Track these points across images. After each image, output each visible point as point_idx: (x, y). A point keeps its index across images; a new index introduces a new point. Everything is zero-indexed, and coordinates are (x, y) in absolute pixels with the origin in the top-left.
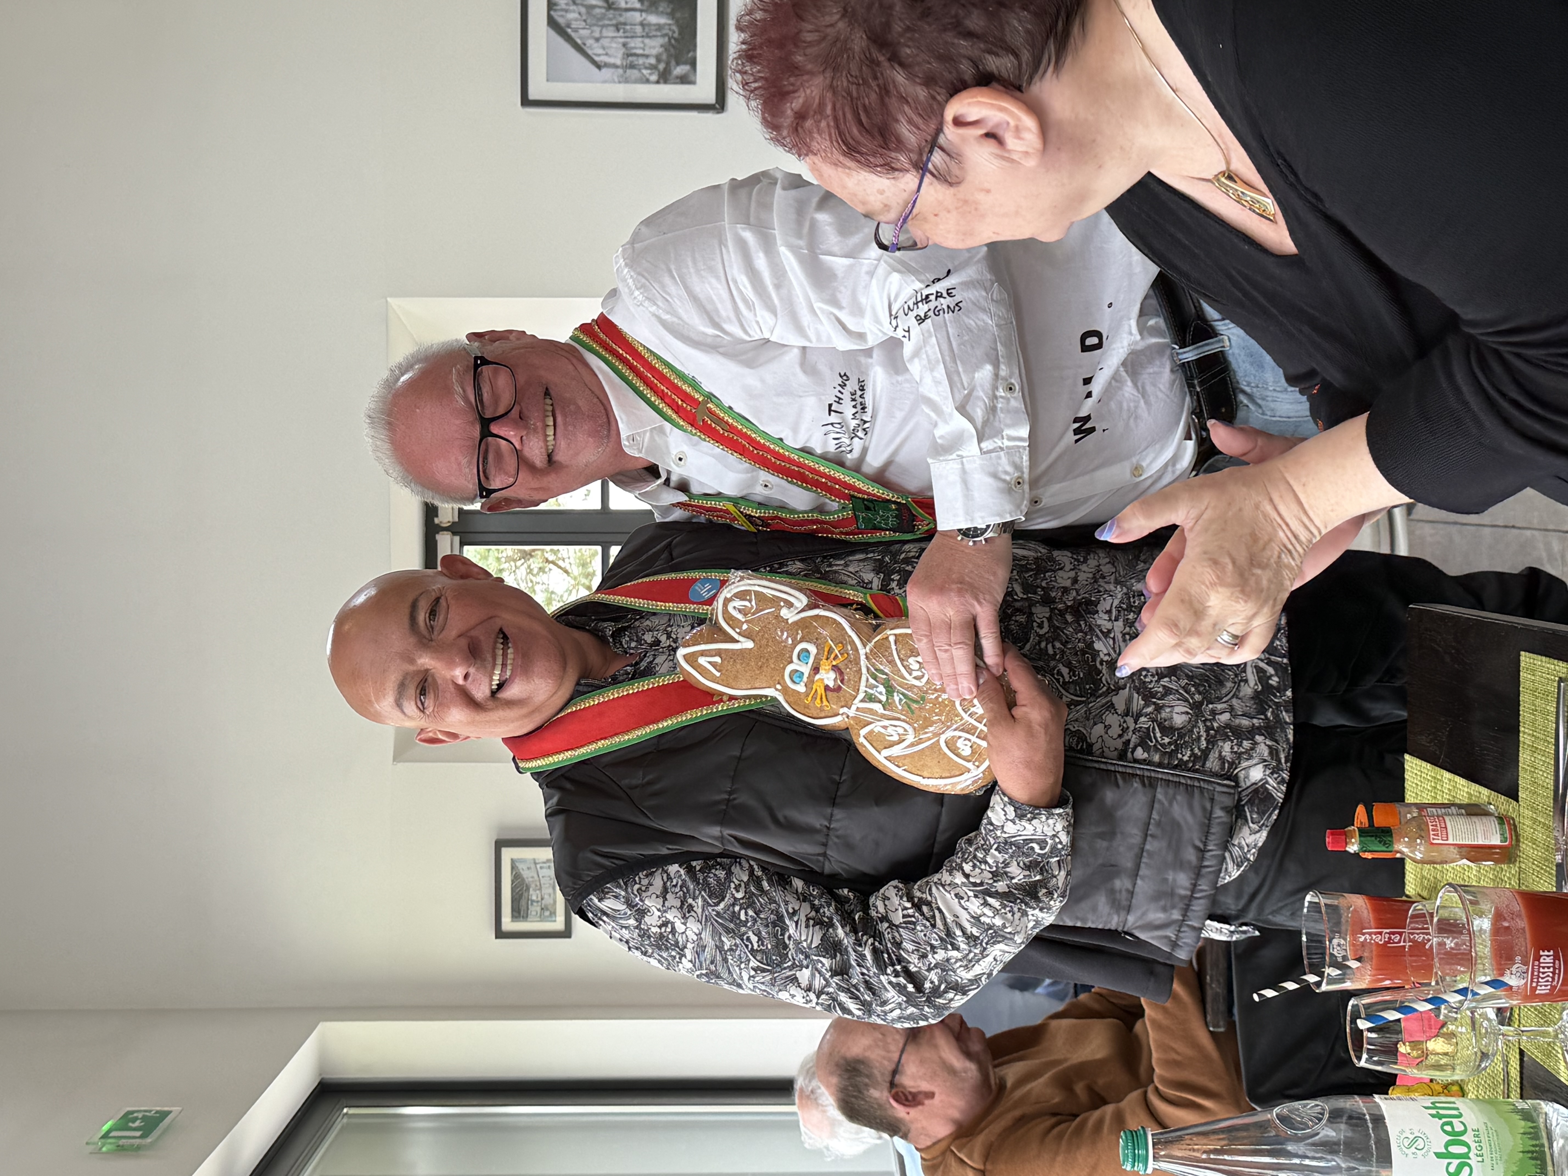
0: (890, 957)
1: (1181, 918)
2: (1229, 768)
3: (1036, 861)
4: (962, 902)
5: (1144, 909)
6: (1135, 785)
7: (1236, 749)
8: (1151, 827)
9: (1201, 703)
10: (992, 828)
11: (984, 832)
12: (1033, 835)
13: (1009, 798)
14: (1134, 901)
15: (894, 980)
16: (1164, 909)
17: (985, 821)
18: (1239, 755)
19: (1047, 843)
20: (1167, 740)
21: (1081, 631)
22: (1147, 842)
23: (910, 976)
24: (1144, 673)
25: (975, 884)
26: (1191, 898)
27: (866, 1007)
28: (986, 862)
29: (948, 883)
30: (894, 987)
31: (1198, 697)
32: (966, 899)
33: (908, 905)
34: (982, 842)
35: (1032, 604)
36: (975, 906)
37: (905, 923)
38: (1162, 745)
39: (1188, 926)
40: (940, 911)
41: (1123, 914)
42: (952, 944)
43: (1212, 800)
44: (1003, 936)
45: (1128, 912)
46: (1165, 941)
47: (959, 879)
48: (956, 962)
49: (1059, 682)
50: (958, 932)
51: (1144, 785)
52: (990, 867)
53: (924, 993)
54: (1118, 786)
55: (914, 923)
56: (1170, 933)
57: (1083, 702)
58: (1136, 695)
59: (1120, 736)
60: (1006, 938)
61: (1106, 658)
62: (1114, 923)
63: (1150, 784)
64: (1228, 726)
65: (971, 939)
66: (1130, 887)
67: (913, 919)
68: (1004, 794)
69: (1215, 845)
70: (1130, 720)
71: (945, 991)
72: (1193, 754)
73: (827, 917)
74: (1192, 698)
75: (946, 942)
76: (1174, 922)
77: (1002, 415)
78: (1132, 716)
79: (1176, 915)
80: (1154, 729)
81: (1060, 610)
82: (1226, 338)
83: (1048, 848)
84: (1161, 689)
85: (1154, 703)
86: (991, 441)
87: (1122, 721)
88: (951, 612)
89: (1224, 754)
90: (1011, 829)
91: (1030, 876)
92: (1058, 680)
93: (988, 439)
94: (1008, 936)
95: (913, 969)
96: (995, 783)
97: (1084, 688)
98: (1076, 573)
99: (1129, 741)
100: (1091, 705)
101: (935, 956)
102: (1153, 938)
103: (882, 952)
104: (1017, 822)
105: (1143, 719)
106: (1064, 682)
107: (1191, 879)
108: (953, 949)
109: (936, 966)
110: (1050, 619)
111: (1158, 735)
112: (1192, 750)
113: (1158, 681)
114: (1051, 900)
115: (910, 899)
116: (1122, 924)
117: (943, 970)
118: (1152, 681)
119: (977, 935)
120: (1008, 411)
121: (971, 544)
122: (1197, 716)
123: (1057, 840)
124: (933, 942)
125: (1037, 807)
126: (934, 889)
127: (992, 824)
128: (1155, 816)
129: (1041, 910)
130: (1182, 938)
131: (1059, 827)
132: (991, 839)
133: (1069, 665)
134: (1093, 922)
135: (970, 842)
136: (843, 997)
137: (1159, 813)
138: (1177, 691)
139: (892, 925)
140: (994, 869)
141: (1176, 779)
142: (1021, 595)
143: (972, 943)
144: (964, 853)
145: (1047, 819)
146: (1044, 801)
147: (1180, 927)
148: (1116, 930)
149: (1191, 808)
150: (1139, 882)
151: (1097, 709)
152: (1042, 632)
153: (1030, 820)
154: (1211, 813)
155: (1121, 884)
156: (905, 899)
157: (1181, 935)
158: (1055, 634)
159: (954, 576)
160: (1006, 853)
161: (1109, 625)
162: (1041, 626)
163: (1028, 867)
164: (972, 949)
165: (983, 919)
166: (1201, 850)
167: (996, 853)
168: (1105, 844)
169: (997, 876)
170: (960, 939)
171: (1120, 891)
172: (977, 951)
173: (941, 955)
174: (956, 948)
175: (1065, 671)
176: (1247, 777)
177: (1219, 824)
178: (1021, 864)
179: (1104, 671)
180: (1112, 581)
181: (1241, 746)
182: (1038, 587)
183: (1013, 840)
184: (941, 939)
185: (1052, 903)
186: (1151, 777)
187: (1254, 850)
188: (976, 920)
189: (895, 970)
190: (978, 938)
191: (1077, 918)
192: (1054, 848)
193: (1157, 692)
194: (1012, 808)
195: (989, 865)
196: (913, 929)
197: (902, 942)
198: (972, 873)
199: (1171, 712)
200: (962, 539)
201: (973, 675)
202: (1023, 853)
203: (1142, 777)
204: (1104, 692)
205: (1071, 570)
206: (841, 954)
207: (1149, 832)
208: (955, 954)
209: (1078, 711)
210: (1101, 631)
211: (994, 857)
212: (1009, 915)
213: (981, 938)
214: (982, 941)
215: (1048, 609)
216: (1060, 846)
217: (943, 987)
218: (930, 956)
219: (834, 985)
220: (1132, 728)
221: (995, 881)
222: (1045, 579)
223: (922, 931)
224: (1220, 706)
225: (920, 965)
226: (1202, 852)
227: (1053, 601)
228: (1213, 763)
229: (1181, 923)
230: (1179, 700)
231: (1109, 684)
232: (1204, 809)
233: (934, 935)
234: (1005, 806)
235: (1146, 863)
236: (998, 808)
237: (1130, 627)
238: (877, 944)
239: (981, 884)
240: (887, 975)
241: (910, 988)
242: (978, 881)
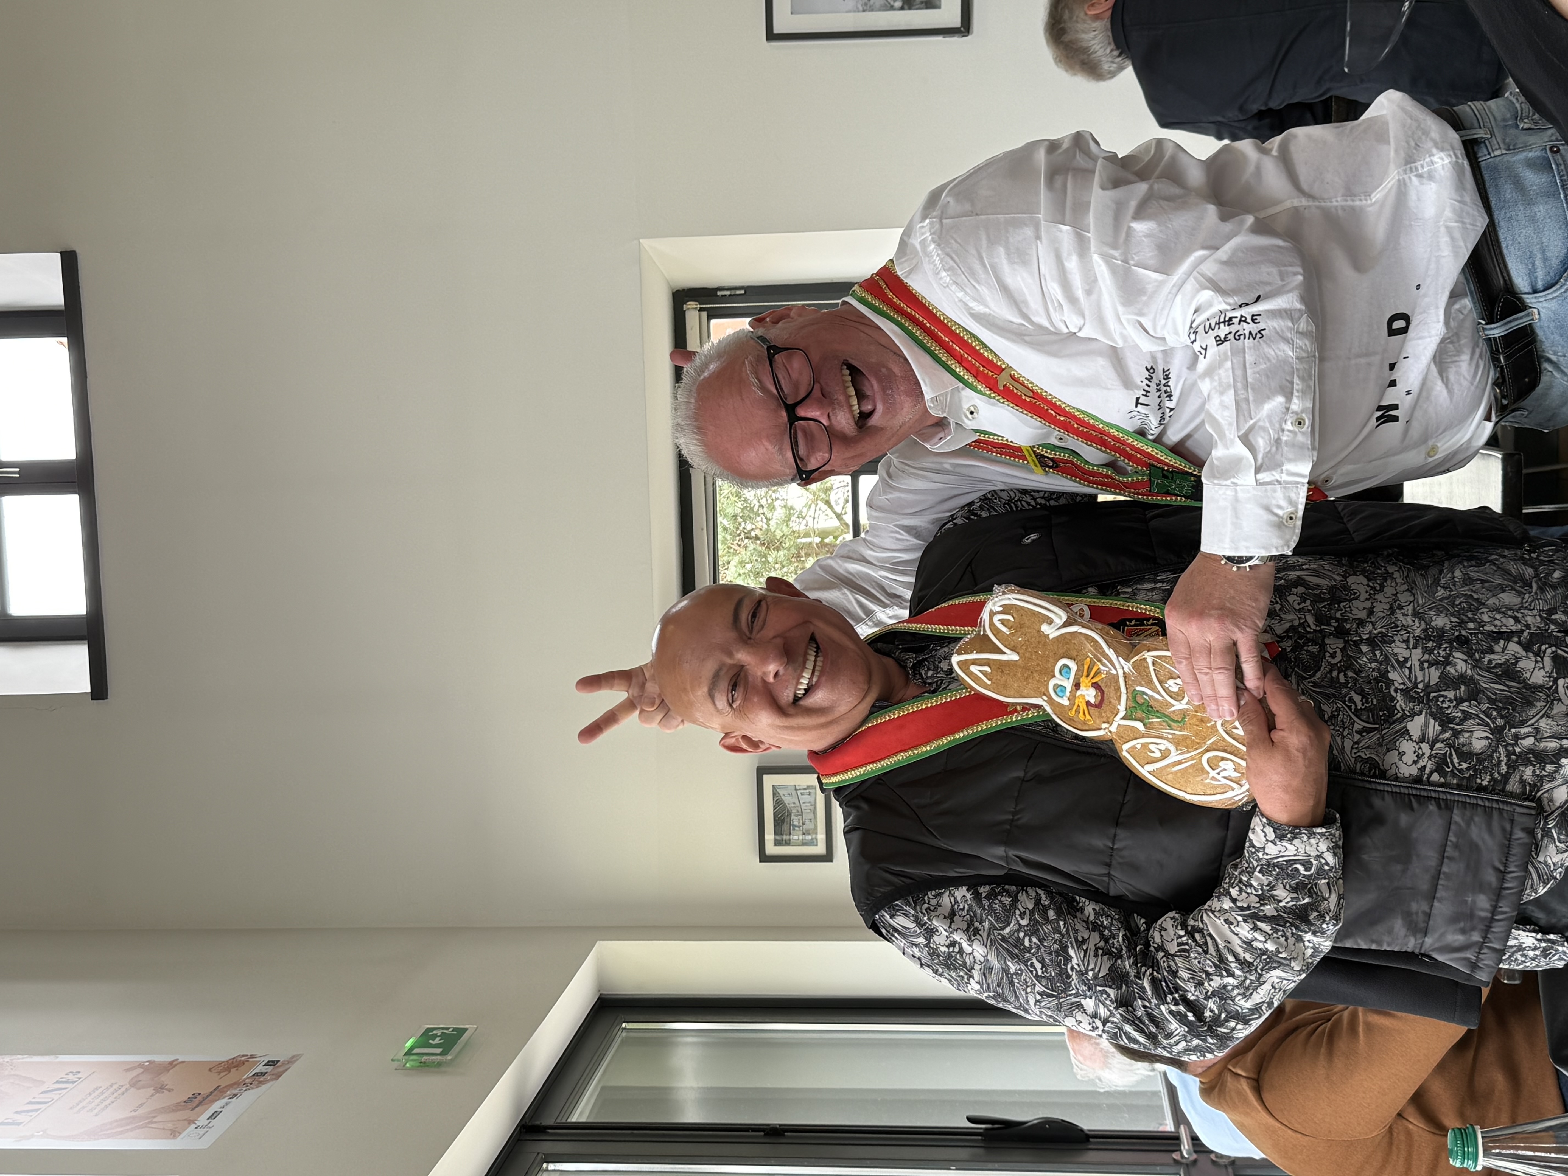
0: (1168, 986)
1: (1481, 940)
2: (1531, 791)
3: (1302, 882)
4: (1232, 927)
5: (1442, 930)
6: (1431, 807)
7: (1538, 772)
8: (1448, 849)
9: (1503, 728)
10: (1253, 850)
11: (1247, 855)
12: (1295, 855)
13: (1268, 819)
14: (1431, 922)
15: (1173, 1008)
16: (1463, 931)
17: (1247, 844)
18: (1541, 779)
19: (1311, 864)
20: (1465, 766)
21: (1376, 661)
22: (1444, 865)
23: (1191, 1005)
24: (1441, 699)
25: (1242, 909)
26: (1492, 920)
27: (1151, 1037)
28: (1251, 886)
29: (1218, 909)
30: (1174, 1016)
31: (1500, 722)
32: (1235, 924)
33: (1182, 933)
34: (1246, 865)
35: (1324, 635)
36: (1245, 930)
37: (1179, 951)
38: (1460, 771)
39: (1489, 948)
40: (1212, 937)
41: (1419, 936)
42: (1227, 971)
43: (1512, 821)
44: (1279, 962)
45: (1425, 935)
46: (1464, 962)
47: (1227, 904)
48: (1233, 989)
49: (1350, 710)
50: (1231, 958)
51: (1439, 807)
52: (1256, 890)
53: (1205, 1023)
54: (1412, 809)
55: (1187, 951)
56: (1470, 955)
57: (1375, 729)
58: (1432, 721)
59: (1415, 762)
60: (1282, 964)
61: (1402, 687)
62: (1411, 945)
63: (1446, 806)
64: (1531, 751)
65: (1244, 964)
66: (1428, 911)
67: (1187, 947)
68: (1263, 815)
69: (1516, 866)
70: (1425, 747)
71: (1227, 1020)
72: (1493, 779)
73: (1116, 948)
74: (1494, 723)
75: (1220, 968)
76: (1475, 943)
77: (1286, 448)
78: (1428, 743)
79: (1476, 937)
80: (1451, 755)
81: (1354, 641)
82: (1535, 311)
83: (1313, 869)
84: (1459, 714)
85: (1452, 729)
86: (1268, 473)
87: (1417, 747)
88: (1210, 638)
89: (1525, 777)
90: (1272, 850)
91: (1297, 899)
92: (1350, 708)
93: (1265, 471)
94: (1283, 961)
95: (1191, 997)
96: (1255, 806)
97: (1378, 714)
98: (1372, 603)
99: (1425, 767)
100: (1384, 732)
101: (1211, 983)
102: (1451, 960)
103: (1161, 981)
104: (1278, 843)
105: (1438, 745)
106: (1356, 709)
107: (1491, 900)
108: (1228, 976)
109: (1214, 994)
110: (1343, 650)
111: (1456, 761)
112: (1491, 775)
113: (1456, 707)
114: (1323, 923)
115: (1184, 926)
116: (1419, 946)
117: (1221, 999)
118: (1449, 707)
119: (1251, 960)
120: (1293, 445)
121: (1235, 569)
122: (1498, 741)
123: (1323, 861)
124: (1208, 969)
125: (1296, 827)
126: (1205, 916)
127: (1254, 846)
128: (1452, 838)
129: (1314, 933)
130: (1482, 960)
131: (1323, 846)
132: (1254, 862)
133: (1361, 693)
134: (1389, 944)
135: (1235, 867)
136: (1128, 1028)
137: (1456, 835)
138: (1477, 715)
139: (1167, 954)
140: (1260, 892)
141: (1473, 801)
142: (1314, 627)
143: (1246, 969)
144: (1230, 879)
145: (1309, 838)
146: (1307, 821)
147: (1481, 948)
148: (1413, 953)
149: (1490, 831)
150: (1436, 904)
151: (1391, 735)
152: (1334, 661)
153: (1290, 840)
154: (1511, 834)
155: (1418, 906)
156: (1179, 928)
157: (1481, 956)
158: (1348, 664)
159: (1214, 602)
160: (1271, 876)
161: (1406, 654)
162: (1333, 656)
163: (1295, 889)
164: (1248, 975)
165: (1255, 944)
166: (1501, 871)
167: (1260, 875)
168: (1399, 867)
169: (1263, 900)
170: (1233, 965)
171: (1417, 913)
172: (1253, 978)
173: (1216, 982)
174: (1231, 974)
175: (1357, 698)
176: (1551, 800)
177: (1520, 844)
178: (1288, 887)
179: (1398, 698)
180: (1410, 612)
181: (1544, 769)
182: (1331, 618)
183: (1276, 861)
184: (1215, 966)
185: (1324, 926)
186: (1446, 799)
187: (1560, 870)
188: (1248, 944)
189: (1174, 998)
190: (1252, 963)
191: (1373, 941)
192: (1320, 870)
193: (1455, 717)
194: (1272, 829)
195: (1255, 888)
196: (1187, 957)
197: (1177, 971)
198: (1238, 898)
199: (1471, 737)
200: (1226, 563)
201: (1235, 698)
202: (1288, 875)
203: (1437, 800)
204: (1398, 719)
205: (1367, 599)
206: (1126, 985)
207: (1446, 854)
208: (1230, 980)
209: (1370, 739)
210: (1397, 661)
211: (1259, 880)
212: (1282, 939)
213: (1255, 964)
214: (1257, 967)
215: (1342, 641)
216: (1326, 868)
217: (1223, 1016)
218: (1206, 984)
219: (1118, 1016)
220: (1427, 754)
221: (1262, 905)
222: (1339, 609)
223: (1196, 958)
224: (1523, 731)
225: (1197, 993)
226: (1502, 874)
227: (1347, 632)
228: (1513, 785)
229: (1481, 946)
230: (1479, 724)
231: (1403, 710)
232: (1504, 830)
233: (1208, 962)
234: (1264, 827)
235: (1443, 885)
236: (1258, 829)
237: (1430, 654)
238: (1155, 973)
239: (1249, 908)
240: (1168, 1003)
241: (1191, 1017)
242: (1245, 906)
